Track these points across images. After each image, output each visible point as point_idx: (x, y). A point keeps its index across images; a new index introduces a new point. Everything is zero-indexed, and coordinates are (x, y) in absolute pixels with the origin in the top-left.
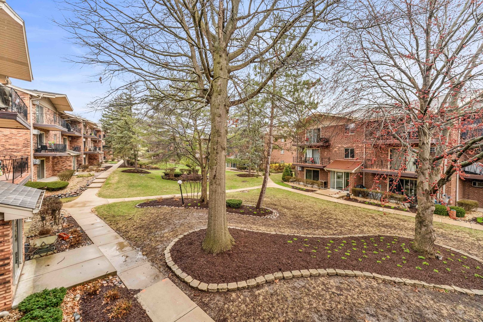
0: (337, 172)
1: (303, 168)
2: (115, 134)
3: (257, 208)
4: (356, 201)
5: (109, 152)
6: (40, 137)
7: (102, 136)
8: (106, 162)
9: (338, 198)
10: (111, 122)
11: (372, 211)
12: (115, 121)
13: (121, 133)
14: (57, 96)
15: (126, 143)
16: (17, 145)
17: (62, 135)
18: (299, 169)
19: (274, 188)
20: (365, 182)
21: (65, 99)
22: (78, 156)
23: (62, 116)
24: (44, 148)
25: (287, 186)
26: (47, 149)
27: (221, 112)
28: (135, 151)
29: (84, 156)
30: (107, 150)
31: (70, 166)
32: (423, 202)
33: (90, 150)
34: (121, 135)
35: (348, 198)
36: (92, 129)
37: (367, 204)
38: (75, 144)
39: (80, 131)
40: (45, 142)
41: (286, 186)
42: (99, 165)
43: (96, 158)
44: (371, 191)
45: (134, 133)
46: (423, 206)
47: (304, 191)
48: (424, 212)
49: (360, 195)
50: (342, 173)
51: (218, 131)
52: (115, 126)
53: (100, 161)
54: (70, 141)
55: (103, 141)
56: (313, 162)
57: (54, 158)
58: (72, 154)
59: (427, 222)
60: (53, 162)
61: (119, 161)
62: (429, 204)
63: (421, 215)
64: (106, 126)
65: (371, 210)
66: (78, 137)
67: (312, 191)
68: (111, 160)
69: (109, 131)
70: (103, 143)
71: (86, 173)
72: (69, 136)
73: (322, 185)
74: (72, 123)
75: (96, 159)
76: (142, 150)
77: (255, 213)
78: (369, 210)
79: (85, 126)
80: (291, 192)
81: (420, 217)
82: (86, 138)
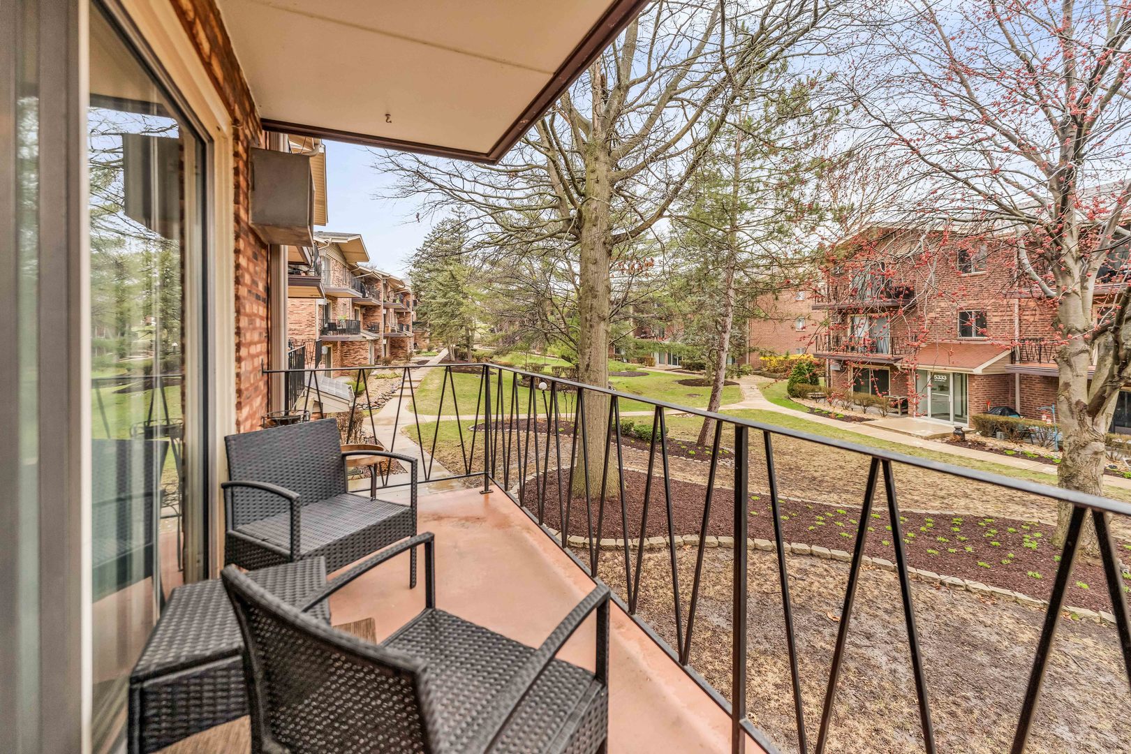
0: (933, 374)
1: (844, 363)
2: (434, 298)
3: (698, 444)
4: (979, 446)
5: (423, 334)
6: (326, 309)
7: (411, 303)
8: (418, 353)
9: (927, 438)
10: (427, 276)
11: (1012, 471)
12: (434, 274)
13: (444, 296)
14: (350, 239)
15: (453, 316)
16: (299, 323)
17: (354, 305)
18: (835, 367)
19: (760, 411)
20: (1022, 402)
21: (359, 242)
22: (375, 341)
23: (352, 270)
24: (332, 327)
25: (800, 407)
26: (336, 330)
27: (598, 256)
28: (467, 330)
29: (385, 341)
30: (420, 331)
31: (365, 358)
32: (1071, 431)
33: (393, 331)
34: (444, 300)
35: (959, 439)
36: (396, 290)
37: (1013, 455)
38: (372, 320)
39: (377, 296)
40: (332, 318)
41: (792, 408)
42: (408, 358)
43: (403, 345)
44: (1034, 425)
45: (465, 297)
46: (1071, 439)
47: (839, 419)
48: (1075, 456)
49: (999, 434)
50: (948, 375)
51: (592, 289)
52: (434, 283)
53: (409, 351)
54: (364, 315)
55: (413, 313)
56: (874, 348)
57: (343, 343)
58: (369, 338)
59: (1081, 478)
60: (341, 351)
61: (439, 352)
62: (1087, 436)
63: (1069, 463)
64: (418, 283)
65: (1014, 468)
66: (377, 307)
67: (861, 420)
68: (426, 350)
69: (422, 293)
70: (413, 316)
71: (388, 372)
72: (362, 307)
73: (896, 406)
74: (367, 282)
75: (402, 348)
76: (481, 329)
77: (692, 452)
78: (1008, 468)
79: (385, 286)
80: (801, 420)
81: (1067, 467)
82: (386, 308)
